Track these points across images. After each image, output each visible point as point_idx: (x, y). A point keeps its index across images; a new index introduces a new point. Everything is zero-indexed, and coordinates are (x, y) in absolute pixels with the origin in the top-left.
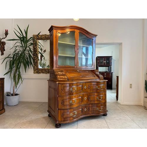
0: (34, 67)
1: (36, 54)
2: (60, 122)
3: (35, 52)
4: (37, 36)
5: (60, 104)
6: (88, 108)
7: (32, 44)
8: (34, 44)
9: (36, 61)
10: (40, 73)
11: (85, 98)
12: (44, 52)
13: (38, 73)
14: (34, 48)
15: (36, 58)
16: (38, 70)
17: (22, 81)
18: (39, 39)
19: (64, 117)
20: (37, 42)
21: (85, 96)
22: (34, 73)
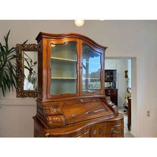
0: (17, 89)
1: (21, 70)
3: (19, 68)
4: (22, 45)
7: (14, 56)
8: (18, 57)
9: (20, 80)
12: (34, 64)
13: (23, 97)
14: (17, 62)
15: (21, 75)
16: (22, 93)
18: (26, 50)
20: (22, 54)
22: (17, 97)
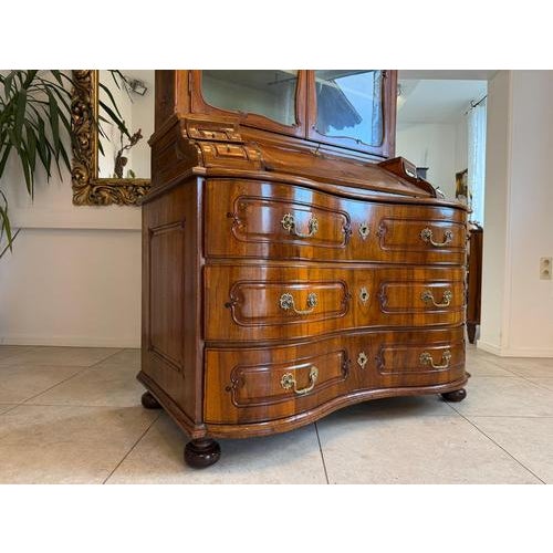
1: (89, 104)
2: (215, 428)
5: (216, 313)
6: (375, 348)
9: (84, 141)
10: (103, 202)
11: (363, 293)
15: (87, 125)
16: (93, 186)
17: (11, 241)
19: (244, 392)
21: (362, 282)
22: (76, 203)
